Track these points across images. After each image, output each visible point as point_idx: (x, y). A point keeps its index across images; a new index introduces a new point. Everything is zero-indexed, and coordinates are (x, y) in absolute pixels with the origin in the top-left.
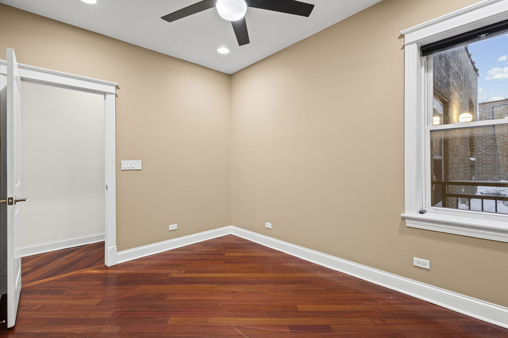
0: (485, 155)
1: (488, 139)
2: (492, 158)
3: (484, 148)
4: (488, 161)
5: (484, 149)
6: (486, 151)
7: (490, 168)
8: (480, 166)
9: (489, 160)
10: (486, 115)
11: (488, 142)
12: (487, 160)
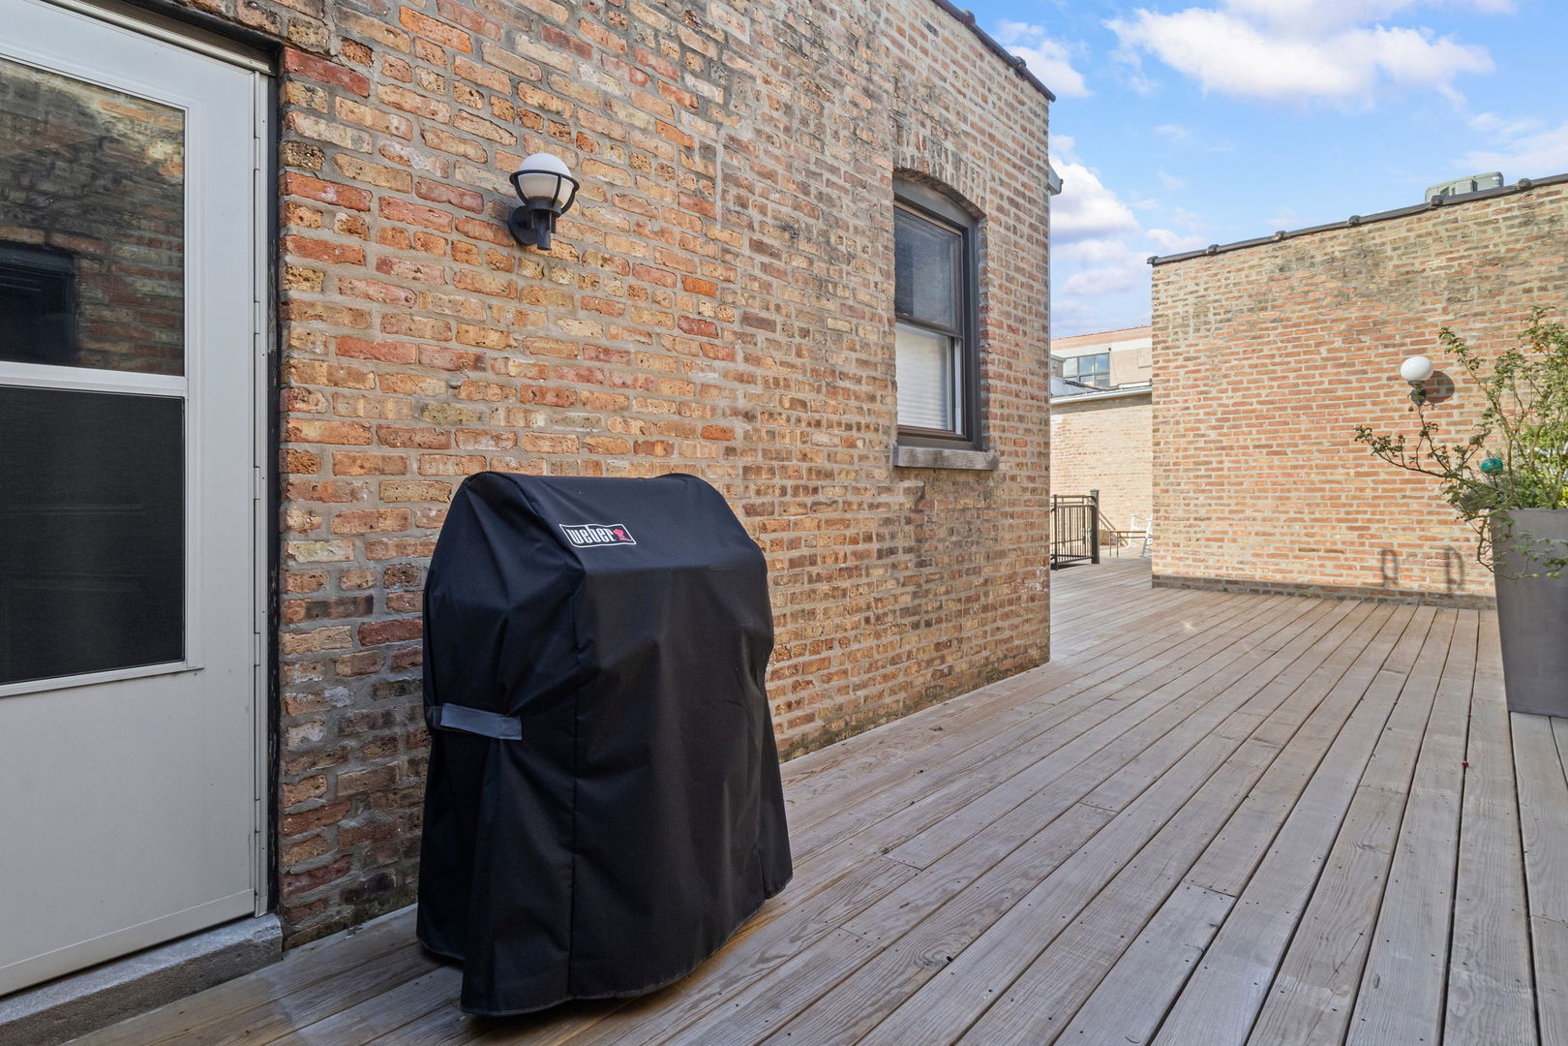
0: (1217, 449)
1: (1224, 386)
2: (1238, 462)
3: (1214, 423)
4: (1226, 472)
5: (1214, 428)
6: (1220, 435)
7: (1230, 498)
8: (1204, 491)
9: (1229, 469)
10: (1217, 297)
11: (1225, 401)
12: (1222, 469)
